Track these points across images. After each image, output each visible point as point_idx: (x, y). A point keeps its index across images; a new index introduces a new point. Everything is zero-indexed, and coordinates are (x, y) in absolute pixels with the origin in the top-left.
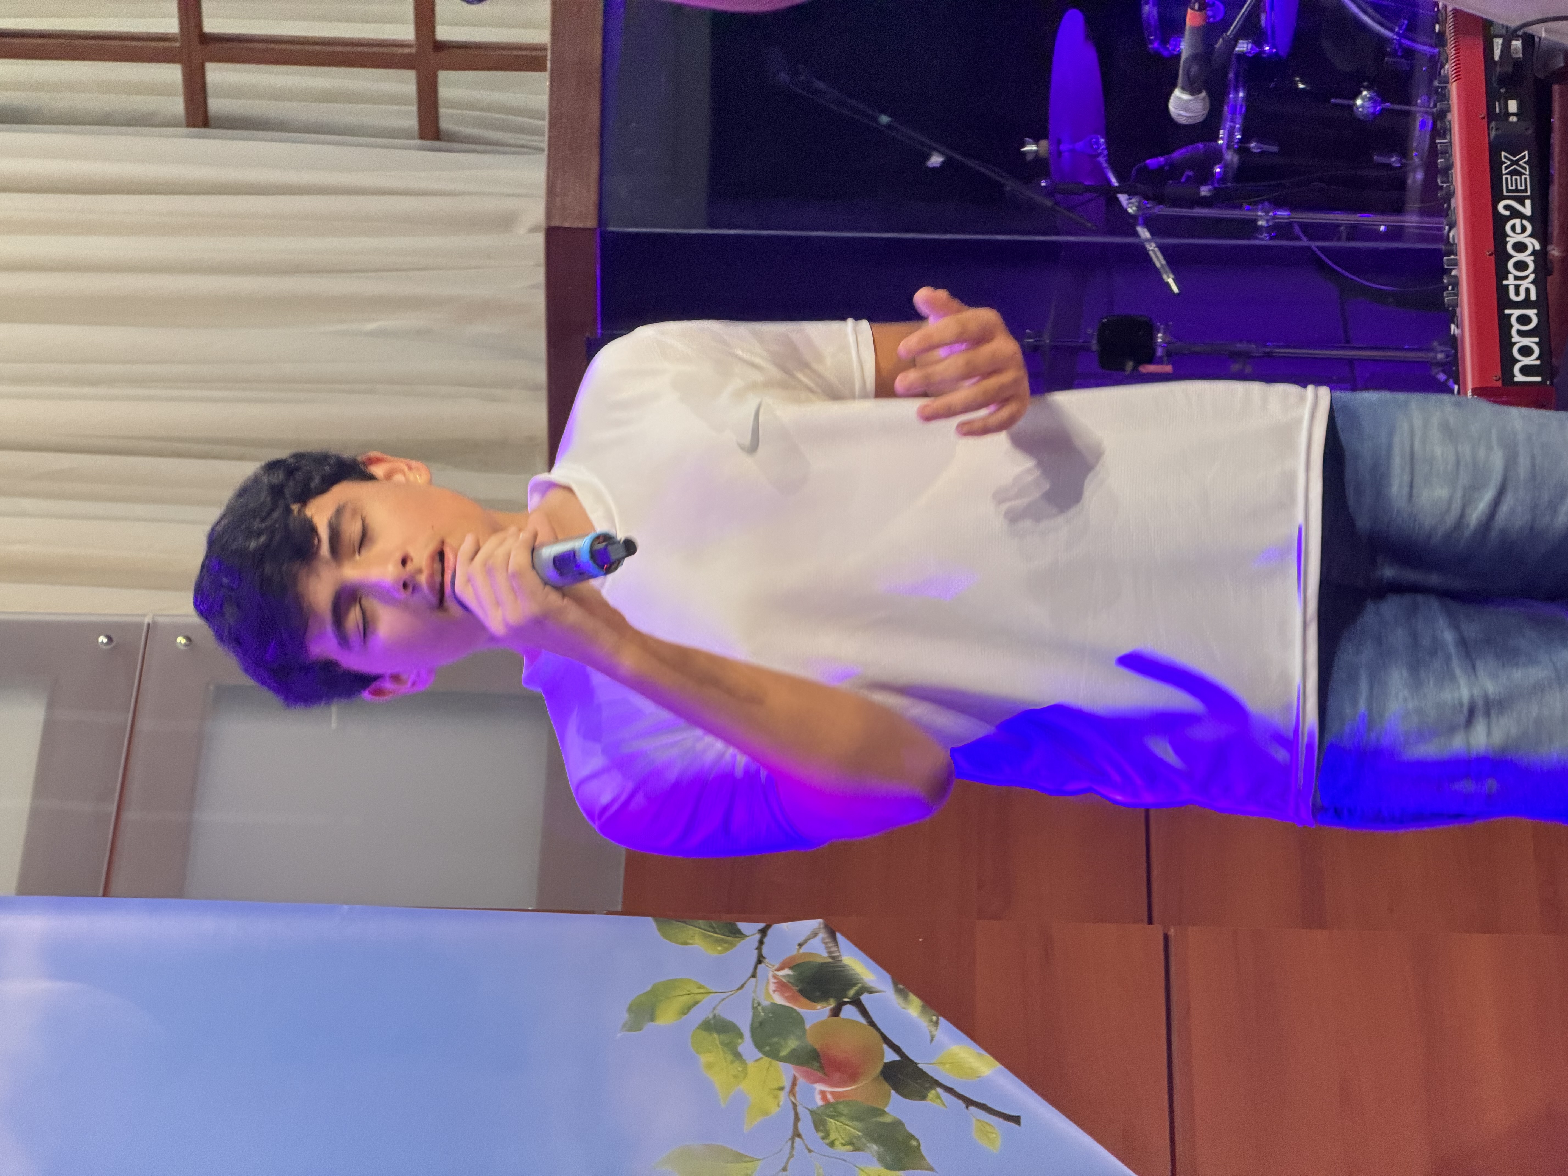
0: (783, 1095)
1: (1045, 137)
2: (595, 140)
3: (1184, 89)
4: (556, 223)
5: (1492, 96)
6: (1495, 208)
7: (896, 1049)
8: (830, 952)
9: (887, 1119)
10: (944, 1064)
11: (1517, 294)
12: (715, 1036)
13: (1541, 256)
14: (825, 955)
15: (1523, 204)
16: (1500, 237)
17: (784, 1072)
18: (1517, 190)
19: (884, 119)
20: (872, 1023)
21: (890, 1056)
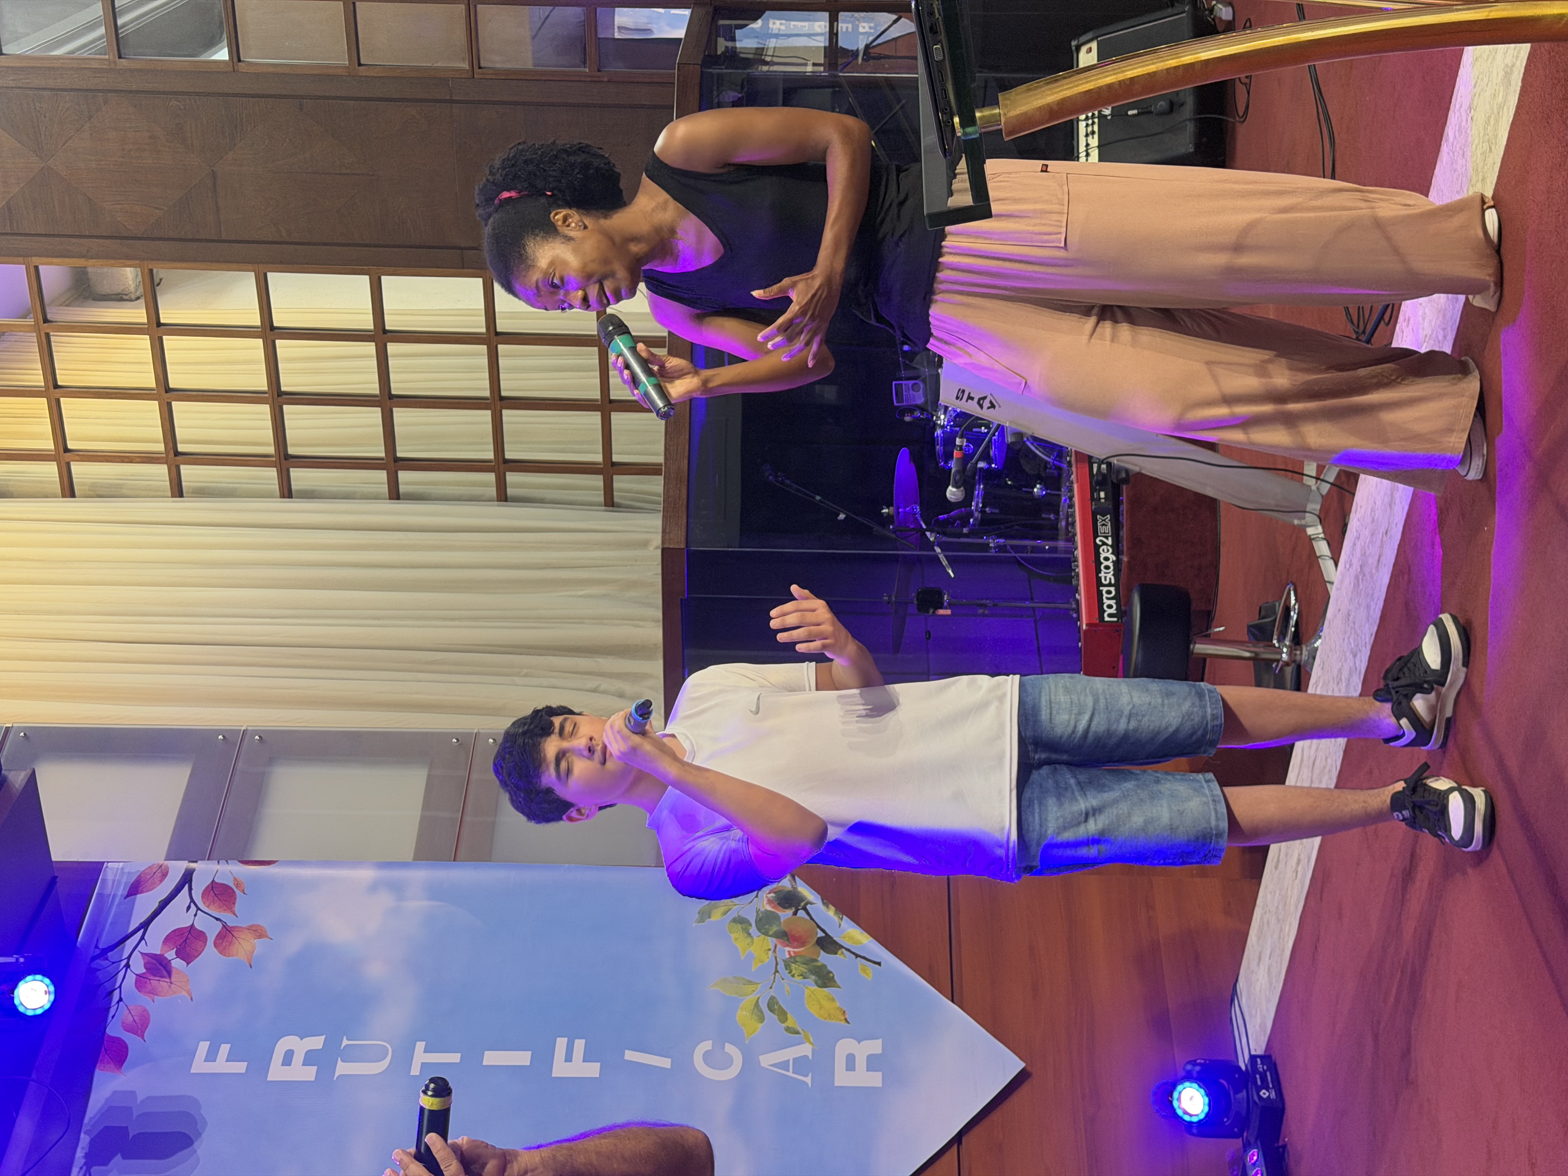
0: (770, 953)
1: (892, 506)
2: (684, 508)
3: (953, 486)
4: (666, 546)
5: (1093, 490)
6: (1095, 541)
7: (823, 931)
8: (792, 886)
9: (819, 964)
10: (845, 938)
11: (1106, 580)
12: (739, 925)
13: (1117, 563)
14: (790, 887)
15: (1107, 539)
16: (1097, 554)
17: (771, 942)
18: (1105, 533)
19: (818, 498)
20: (812, 919)
21: (821, 934)
